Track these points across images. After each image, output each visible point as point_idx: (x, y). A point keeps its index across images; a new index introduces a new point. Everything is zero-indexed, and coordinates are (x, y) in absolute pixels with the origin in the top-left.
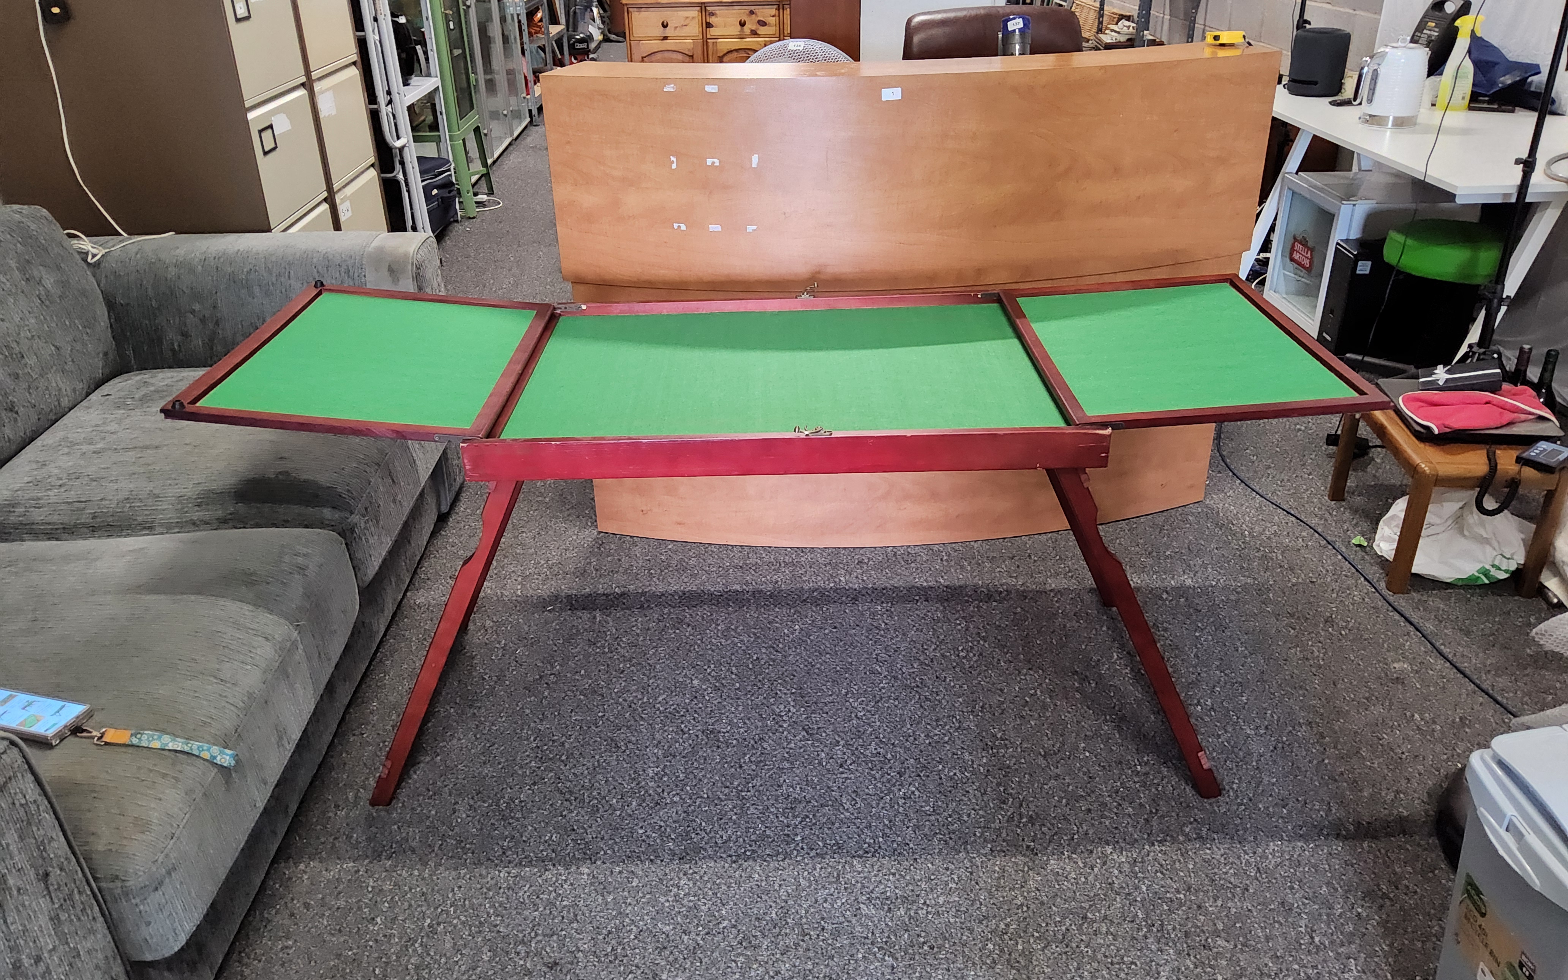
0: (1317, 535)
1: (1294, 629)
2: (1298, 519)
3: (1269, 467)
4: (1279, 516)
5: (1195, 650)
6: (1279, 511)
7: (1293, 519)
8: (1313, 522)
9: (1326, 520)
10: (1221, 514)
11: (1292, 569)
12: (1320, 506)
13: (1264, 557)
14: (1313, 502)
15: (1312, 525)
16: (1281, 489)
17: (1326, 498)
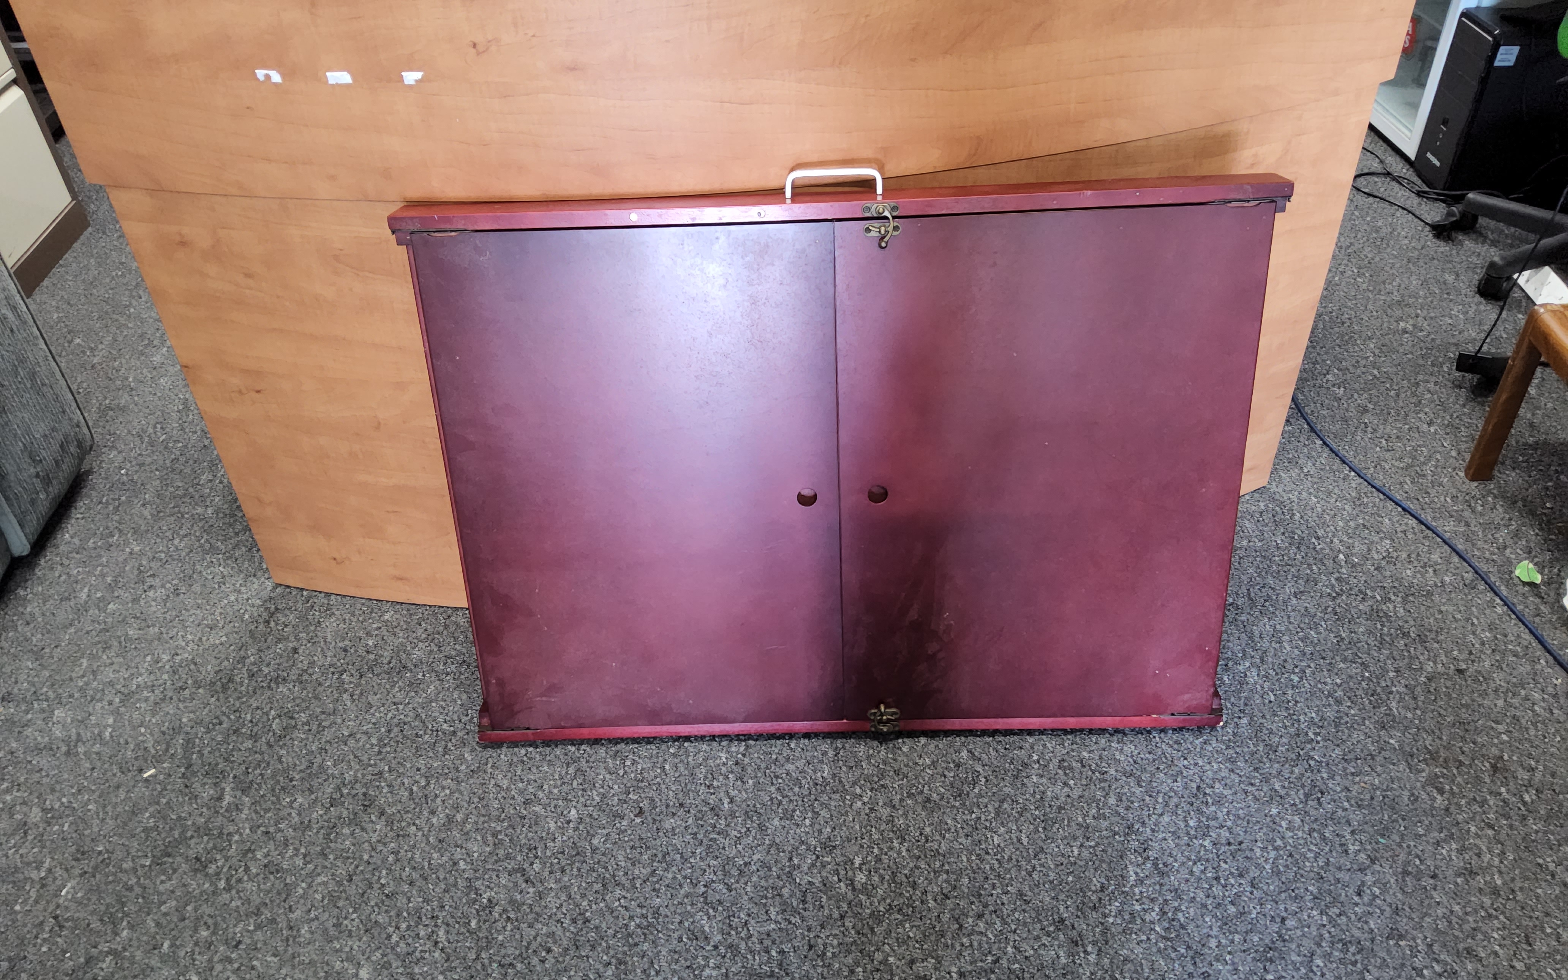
0: (1456, 559)
1: (1441, 791)
2: (1421, 522)
3: (1366, 410)
4: (1391, 518)
5: (1273, 854)
6: (1390, 505)
7: (1413, 522)
8: (1448, 527)
9: (1468, 525)
10: (1297, 517)
11: (1422, 639)
12: (1454, 491)
13: (1375, 614)
14: (1441, 485)
15: (1447, 536)
16: (1388, 455)
17: (1462, 474)
